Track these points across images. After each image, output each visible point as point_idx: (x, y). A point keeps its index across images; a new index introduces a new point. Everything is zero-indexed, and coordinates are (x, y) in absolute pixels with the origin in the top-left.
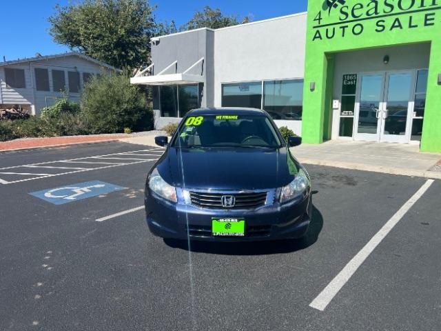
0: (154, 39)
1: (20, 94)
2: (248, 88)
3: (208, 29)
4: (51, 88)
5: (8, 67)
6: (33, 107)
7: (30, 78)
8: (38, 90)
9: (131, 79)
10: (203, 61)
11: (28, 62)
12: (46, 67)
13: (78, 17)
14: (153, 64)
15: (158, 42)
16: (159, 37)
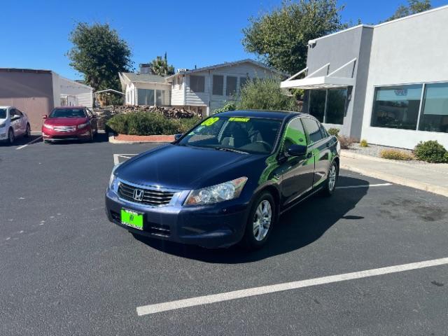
0: (311, 42)
1: (200, 98)
2: (406, 92)
3: (366, 26)
4: (224, 93)
5: (193, 74)
6: (208, 108)
7: (209, 83)
8: (214, 94)
9: (282, 83)
10: (355, 62)
11: (209, 70)
12: (222, 74)
13: (264, 26)
14: (307, 68)
15: (314, 45)
16: (317, 39)
